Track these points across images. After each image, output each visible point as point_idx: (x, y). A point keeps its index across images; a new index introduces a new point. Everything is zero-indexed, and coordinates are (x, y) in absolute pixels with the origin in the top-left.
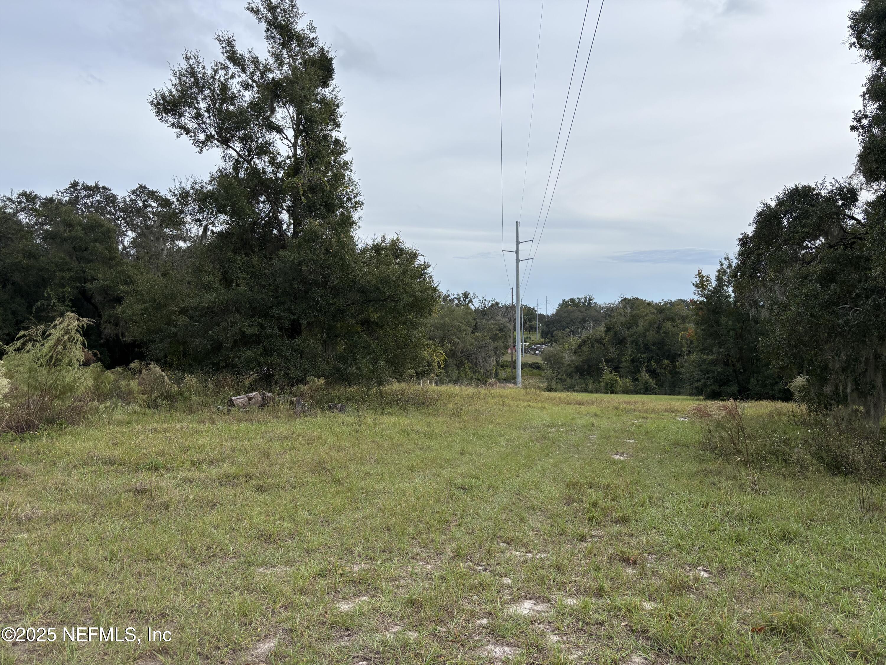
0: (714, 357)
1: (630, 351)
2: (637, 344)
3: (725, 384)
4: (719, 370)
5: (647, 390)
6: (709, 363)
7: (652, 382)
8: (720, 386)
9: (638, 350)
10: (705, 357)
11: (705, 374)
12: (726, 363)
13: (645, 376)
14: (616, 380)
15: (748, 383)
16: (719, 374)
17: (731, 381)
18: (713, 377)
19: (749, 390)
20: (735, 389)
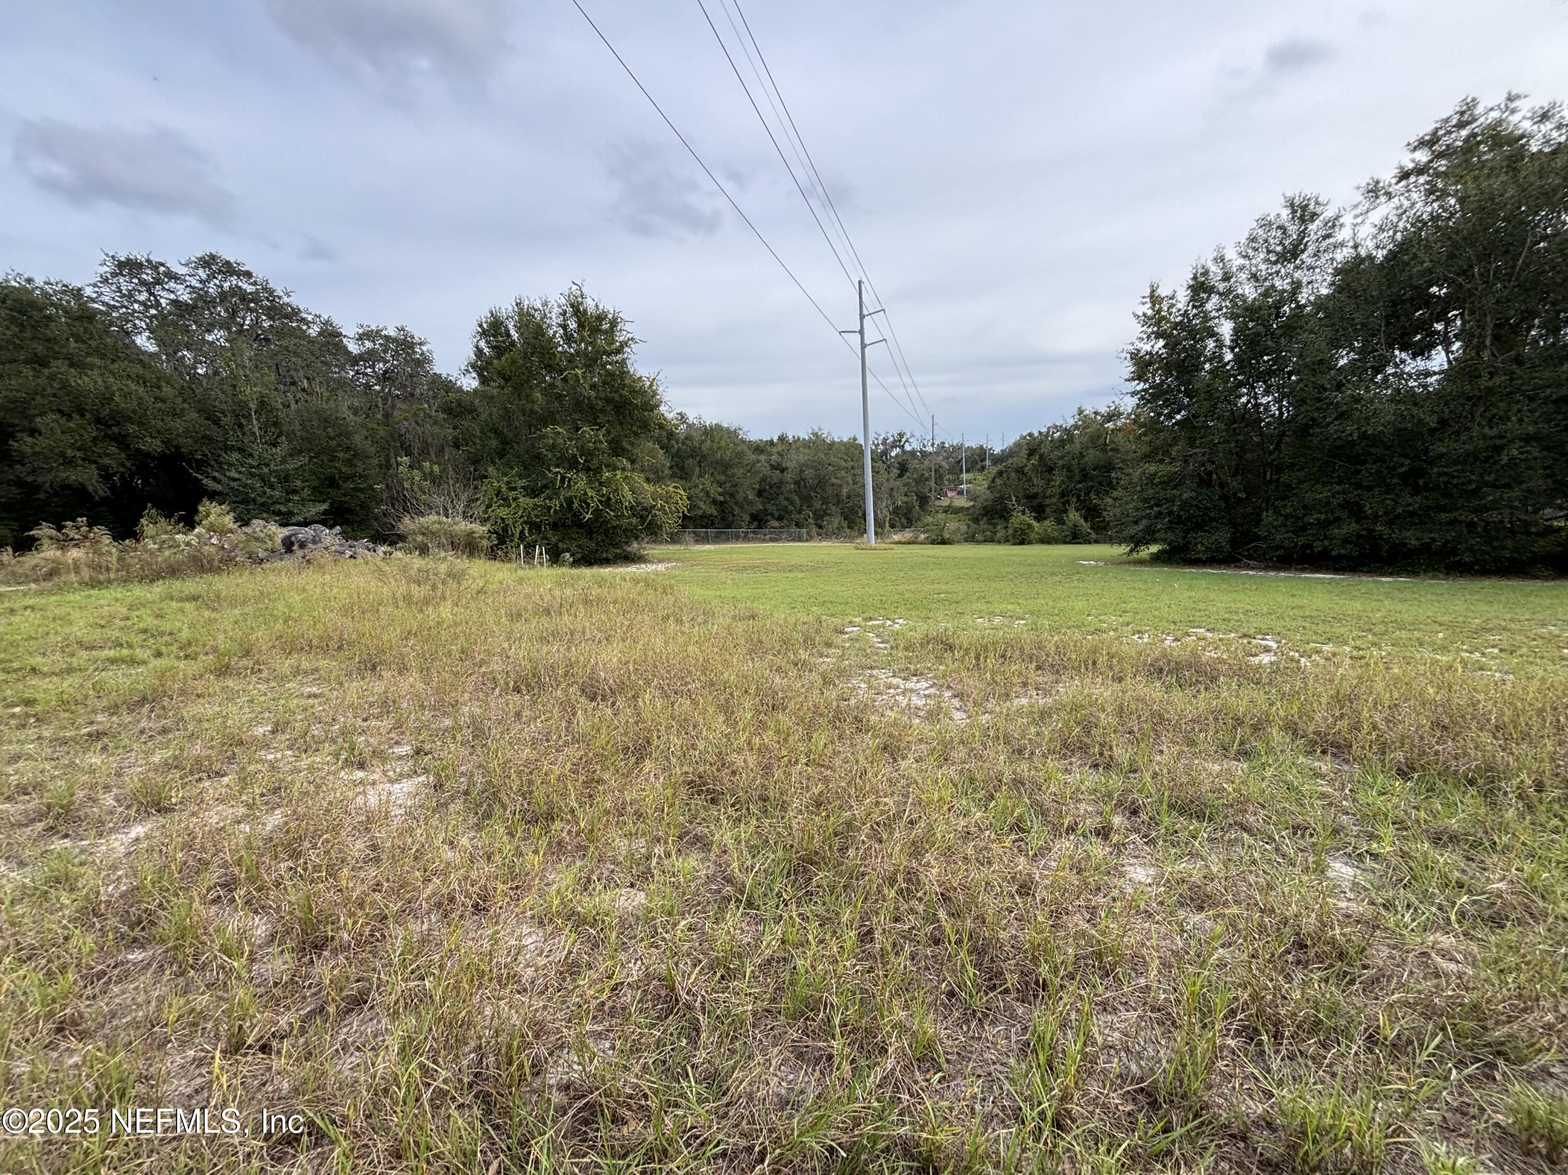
0: (1176, 468)
1: (1058, 478)
2: (1069, 470)
3: (1199, 527)
4: (1185, 496)
5: (1075, 538)
6: (1161, 483)
7: (1085, 526)
8: (1187, 532)
9: (1070, 478)
10: (1152, 468)
11: (1152, 508)
12: (1205, 481)
13: (1074, 516)
14: (1030, 525)
15: (1258, 522)
16: (1185, 505)
17: (1213, 520)
18: (1171, 513)
19: (1258, 538)
20: (1222, 537)
